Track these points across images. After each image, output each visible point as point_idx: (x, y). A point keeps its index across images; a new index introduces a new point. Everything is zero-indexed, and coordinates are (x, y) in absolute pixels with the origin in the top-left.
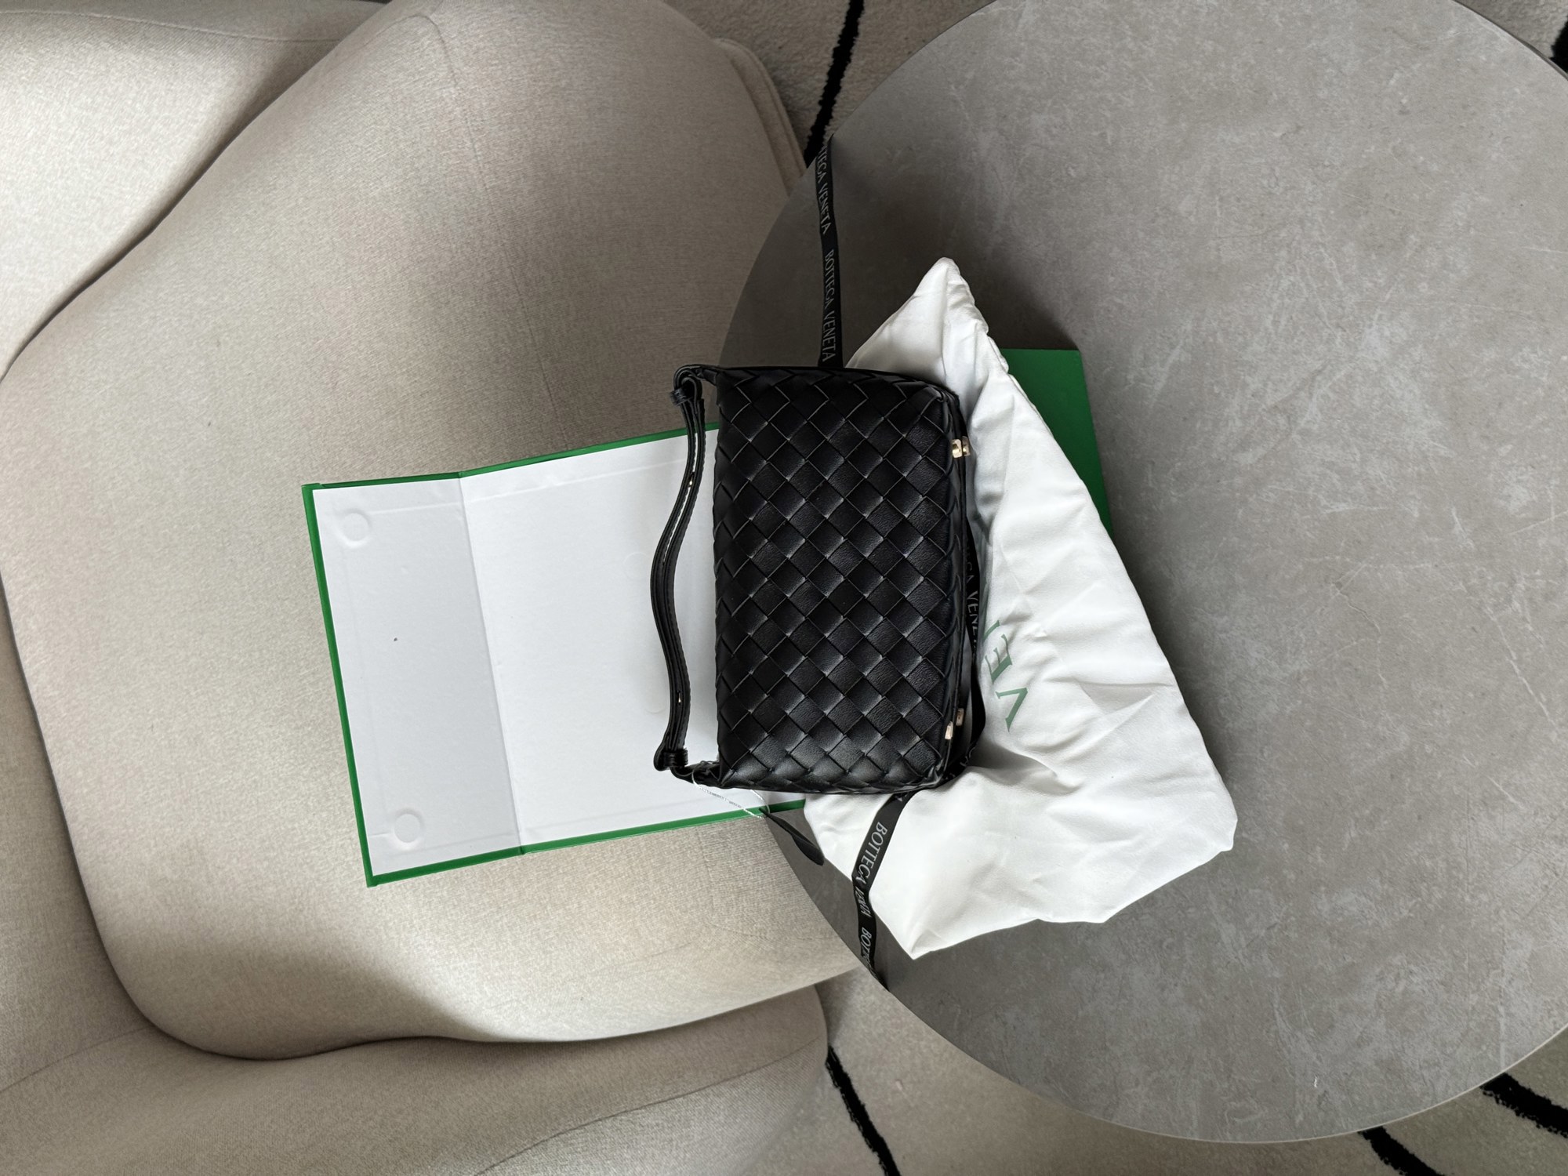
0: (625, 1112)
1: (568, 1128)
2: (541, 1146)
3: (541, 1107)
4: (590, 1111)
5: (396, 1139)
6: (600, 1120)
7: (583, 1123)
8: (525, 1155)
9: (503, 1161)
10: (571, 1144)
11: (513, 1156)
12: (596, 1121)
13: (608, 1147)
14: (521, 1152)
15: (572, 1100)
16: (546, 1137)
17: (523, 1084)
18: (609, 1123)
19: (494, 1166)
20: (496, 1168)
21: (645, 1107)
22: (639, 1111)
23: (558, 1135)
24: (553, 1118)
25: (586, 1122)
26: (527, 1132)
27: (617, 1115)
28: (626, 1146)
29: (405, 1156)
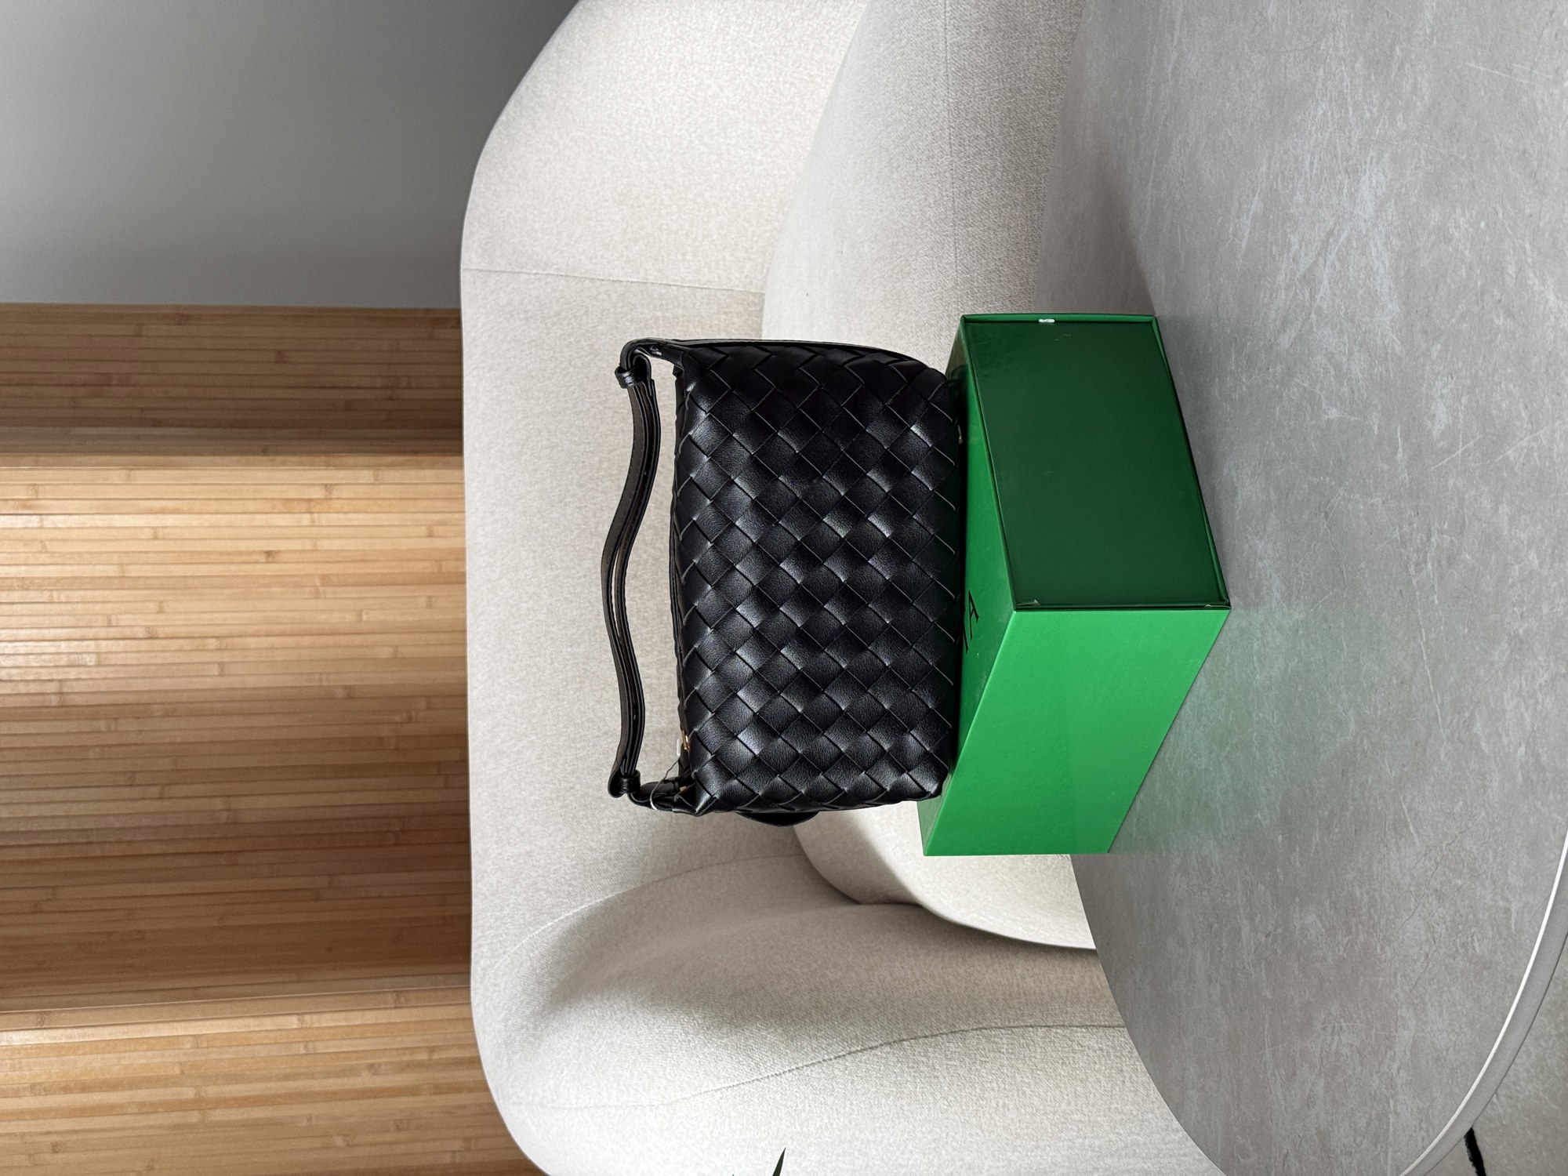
0: (1063, 1026)
1: (993, 1025)
2: (959, 1035)
3: (969, 996)
4: (1023, 1015)
5: (817, 989)
6: (1031, 1026)
7: (1012, 1024)
8: (939, 1038)
9: (915, 1038)
10: (994, 1042)
11: (926, 1037)
12: (1027, 1026)
13: (1038, 1056)
14: (936, 1036)
15: (1005, 999)
16: (966, 1028)
17: (962, 971)
18: (1041, 1032)
19: (903, 1040)
20: (905, 1043)
21: (1086, 1027)
22: (1079, 1029)
23: (980, 1029)
24: (980, 1010)
25: (1016, 1023)
26: (947, 1017)
27: (1053, 1027)
28: (1061, 1061)
29: (817, 1007)
